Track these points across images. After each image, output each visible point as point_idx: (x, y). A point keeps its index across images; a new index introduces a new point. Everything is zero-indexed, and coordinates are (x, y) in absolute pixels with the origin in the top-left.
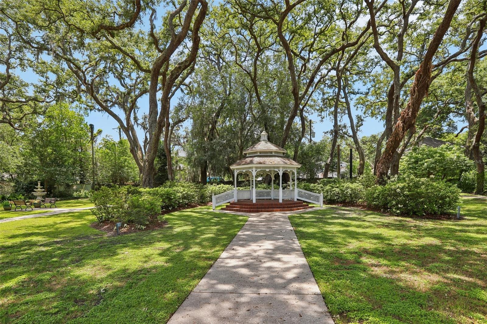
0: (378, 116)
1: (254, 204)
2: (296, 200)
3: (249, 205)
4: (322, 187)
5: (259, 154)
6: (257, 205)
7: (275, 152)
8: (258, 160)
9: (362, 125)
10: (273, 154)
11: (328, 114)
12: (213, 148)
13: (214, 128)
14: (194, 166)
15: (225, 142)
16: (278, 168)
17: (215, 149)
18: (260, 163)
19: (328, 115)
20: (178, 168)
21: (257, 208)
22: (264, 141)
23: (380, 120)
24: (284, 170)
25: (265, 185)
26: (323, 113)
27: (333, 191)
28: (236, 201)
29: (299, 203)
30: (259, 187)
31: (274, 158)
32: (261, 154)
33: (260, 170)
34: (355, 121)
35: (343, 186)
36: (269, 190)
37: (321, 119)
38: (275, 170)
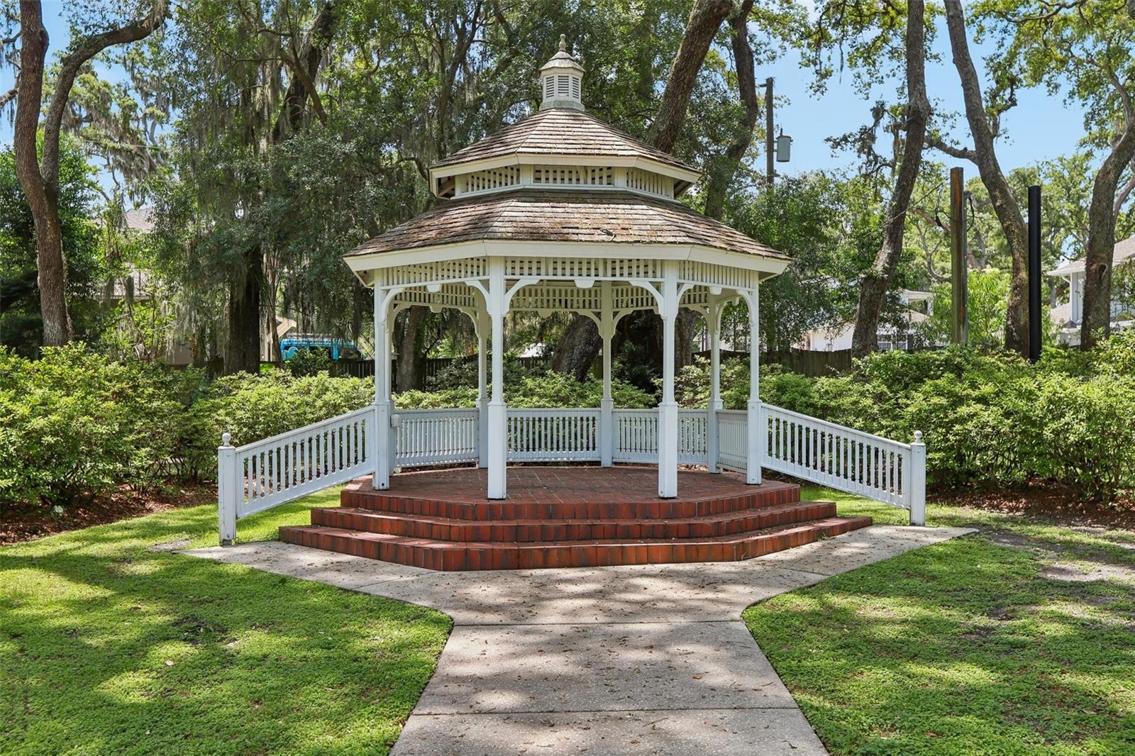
0: (1061, 79)
1: (493, 510)
2: (754, 476)
3: (462, 513)
4: (879, 398)
5: (527, 182)
6: (517, 512)
7: (631, 172)
8: (521, 216)
9: (1014, 103)
10: (620, 184)
11: (846, 57)
12: (288, 181)
13: (302, 87)
14: (193, 276)
15: (350, 147)
16: (653, 267)
17: (297, 186)
18: (537, 235)
19: (846, 64)
20: (119, 291)
21: (517, 535)
22: (560, 107)
23: (1072, 94)
24: (689, 285)
25: (558, 381)
26: (824, 52)
27: (962, 421)
28: (381, 481)
29: (780, 498)
30: (529, 393)
31: (621, 209)
32: (542, 185)
33: (534, 280)
34: (986, 83)
35: (1030, 396)
36: (582, 411)
37: (815, 78)
38: (636, 282)
